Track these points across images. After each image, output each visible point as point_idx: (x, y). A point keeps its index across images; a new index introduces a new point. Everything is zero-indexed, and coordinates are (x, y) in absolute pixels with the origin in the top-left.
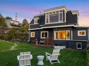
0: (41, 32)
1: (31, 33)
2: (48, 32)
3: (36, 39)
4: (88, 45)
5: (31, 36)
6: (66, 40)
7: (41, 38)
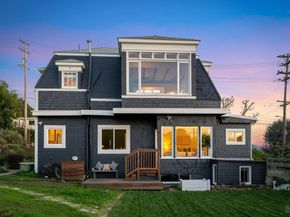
0: (101, 128)
1: (47, 128)
2: (127, 128)
3: (75, 158)
4: (272, 172)
5: (47, 145)
6: (202, 157)
7: (101, 150)
